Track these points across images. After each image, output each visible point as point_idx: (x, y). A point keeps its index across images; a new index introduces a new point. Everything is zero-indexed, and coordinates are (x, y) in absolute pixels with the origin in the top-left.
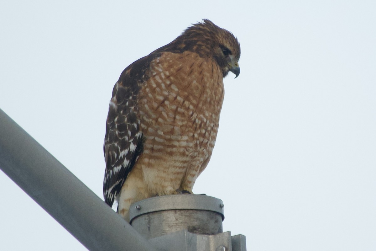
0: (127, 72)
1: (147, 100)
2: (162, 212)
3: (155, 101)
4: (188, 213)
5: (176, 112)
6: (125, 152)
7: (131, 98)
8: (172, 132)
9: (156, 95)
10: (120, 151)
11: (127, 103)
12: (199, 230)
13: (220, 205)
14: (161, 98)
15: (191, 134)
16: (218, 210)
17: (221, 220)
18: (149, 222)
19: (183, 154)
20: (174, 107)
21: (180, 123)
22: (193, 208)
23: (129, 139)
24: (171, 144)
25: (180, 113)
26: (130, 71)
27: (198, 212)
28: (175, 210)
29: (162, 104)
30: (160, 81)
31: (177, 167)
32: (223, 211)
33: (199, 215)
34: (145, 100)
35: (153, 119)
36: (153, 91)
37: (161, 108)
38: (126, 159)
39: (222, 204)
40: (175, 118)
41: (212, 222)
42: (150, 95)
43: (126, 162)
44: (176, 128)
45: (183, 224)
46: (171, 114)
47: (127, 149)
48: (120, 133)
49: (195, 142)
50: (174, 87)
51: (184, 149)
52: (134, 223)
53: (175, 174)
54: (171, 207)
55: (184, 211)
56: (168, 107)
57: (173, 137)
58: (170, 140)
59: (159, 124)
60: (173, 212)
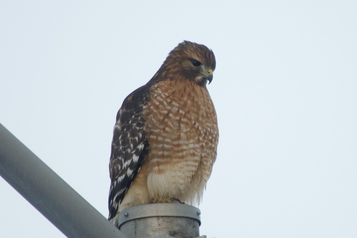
0: (129, 99)
1: (153, 115)
2: (147, 218)
3: (160, 115)
4: (169, 220)
5: (179, 121)
6: (128, 162)
7: (133, 117)
8: (179, 138)
9: (160, 110)
10: (123, 162)
11: (130, 122)
12: (179, 234)
13: (198, 213)
14: (165, 112)
15: (197, 138)
16: (196, 217)
17: (198, 225)
18: (136, 227)
19: (193, 155)
20: (178, 118)
21: (185, 130)
22: (174, 214)
23: (131, 151)
24: (180, 149)
25: (183, 123)
26: (132, 97)
27: (178, 219)
28: (158, 217)
29: (167, 116)
30: (162, 100)
31: (190, 166)
32: (200, 218)
33: (179, 221)
34: (152, 116)
35: (161, 129)
36: (157, 107)
37: (166, 120)
38: (129, 168)
39: (199, 212)
40: (179, 126)
41: (190, 227)
42: (155, 111)
43: (130, 172)
44: (182, 135)
45: (165, 229)
46: (176, 124)
47: (130, 159)
48: (123, 147)
49: (201, 144)
50: (174, 103)
51: (193, 150)
52: (122, 228)
53: (190, 171)
54: (154, 215)
55: (166, 217)
56: (172, 118)
57: (181, 142)
58: (179, 145)
59: (167, 132)
60: (156, 218)
